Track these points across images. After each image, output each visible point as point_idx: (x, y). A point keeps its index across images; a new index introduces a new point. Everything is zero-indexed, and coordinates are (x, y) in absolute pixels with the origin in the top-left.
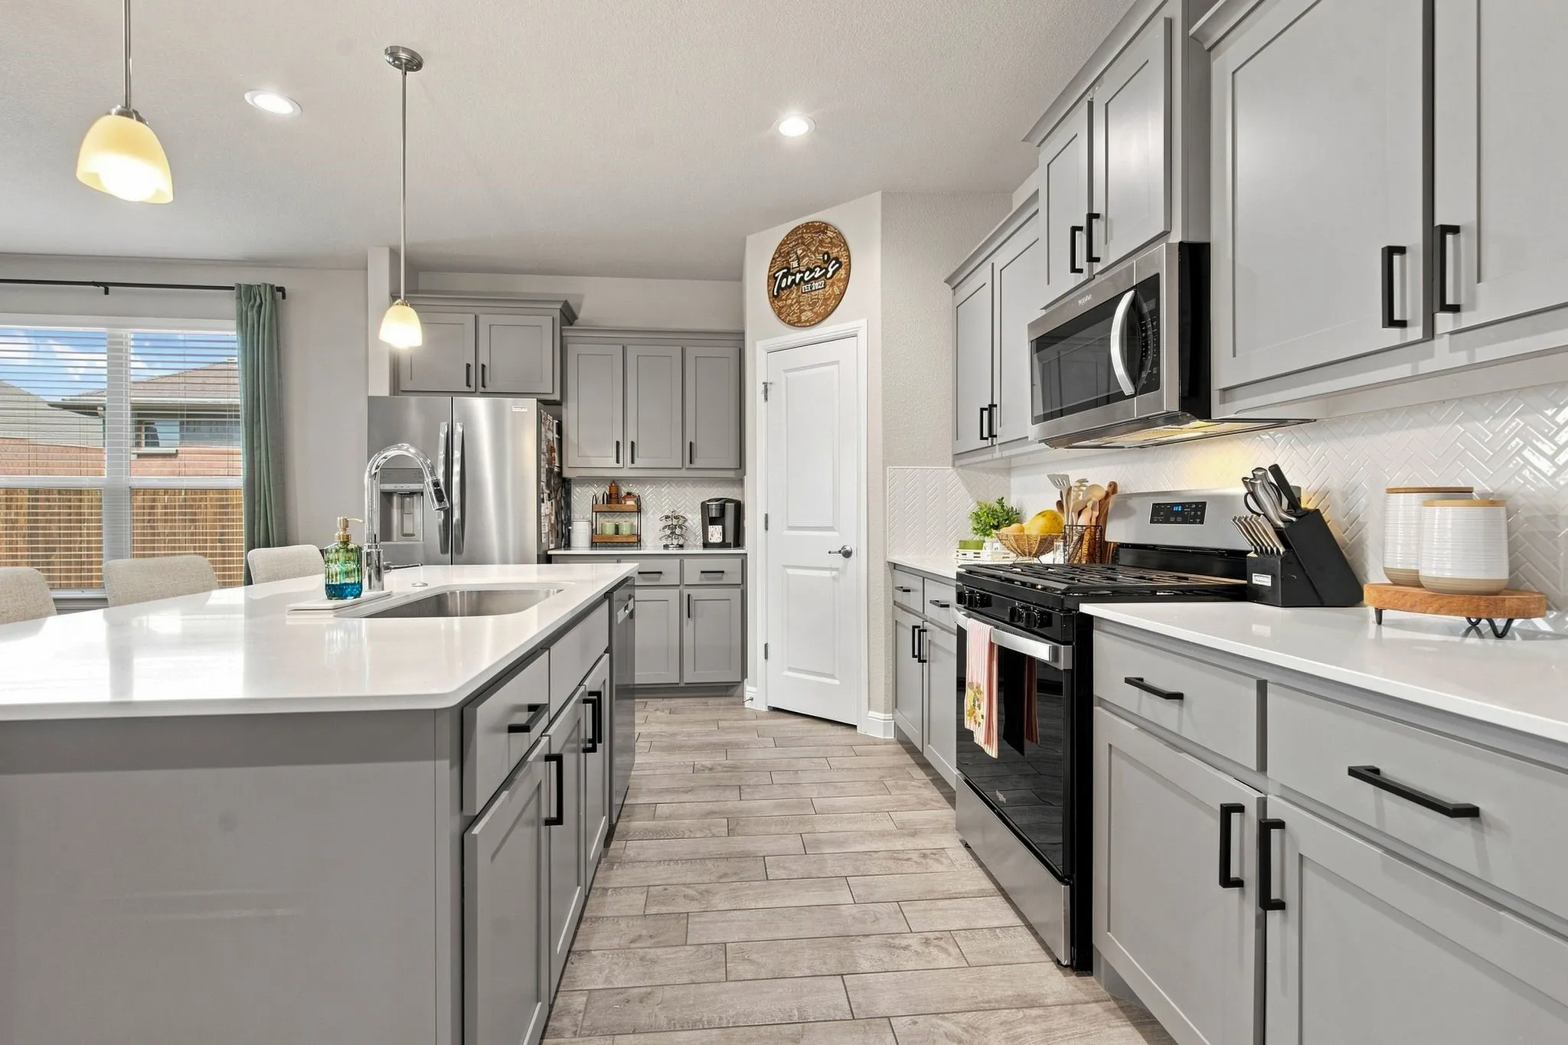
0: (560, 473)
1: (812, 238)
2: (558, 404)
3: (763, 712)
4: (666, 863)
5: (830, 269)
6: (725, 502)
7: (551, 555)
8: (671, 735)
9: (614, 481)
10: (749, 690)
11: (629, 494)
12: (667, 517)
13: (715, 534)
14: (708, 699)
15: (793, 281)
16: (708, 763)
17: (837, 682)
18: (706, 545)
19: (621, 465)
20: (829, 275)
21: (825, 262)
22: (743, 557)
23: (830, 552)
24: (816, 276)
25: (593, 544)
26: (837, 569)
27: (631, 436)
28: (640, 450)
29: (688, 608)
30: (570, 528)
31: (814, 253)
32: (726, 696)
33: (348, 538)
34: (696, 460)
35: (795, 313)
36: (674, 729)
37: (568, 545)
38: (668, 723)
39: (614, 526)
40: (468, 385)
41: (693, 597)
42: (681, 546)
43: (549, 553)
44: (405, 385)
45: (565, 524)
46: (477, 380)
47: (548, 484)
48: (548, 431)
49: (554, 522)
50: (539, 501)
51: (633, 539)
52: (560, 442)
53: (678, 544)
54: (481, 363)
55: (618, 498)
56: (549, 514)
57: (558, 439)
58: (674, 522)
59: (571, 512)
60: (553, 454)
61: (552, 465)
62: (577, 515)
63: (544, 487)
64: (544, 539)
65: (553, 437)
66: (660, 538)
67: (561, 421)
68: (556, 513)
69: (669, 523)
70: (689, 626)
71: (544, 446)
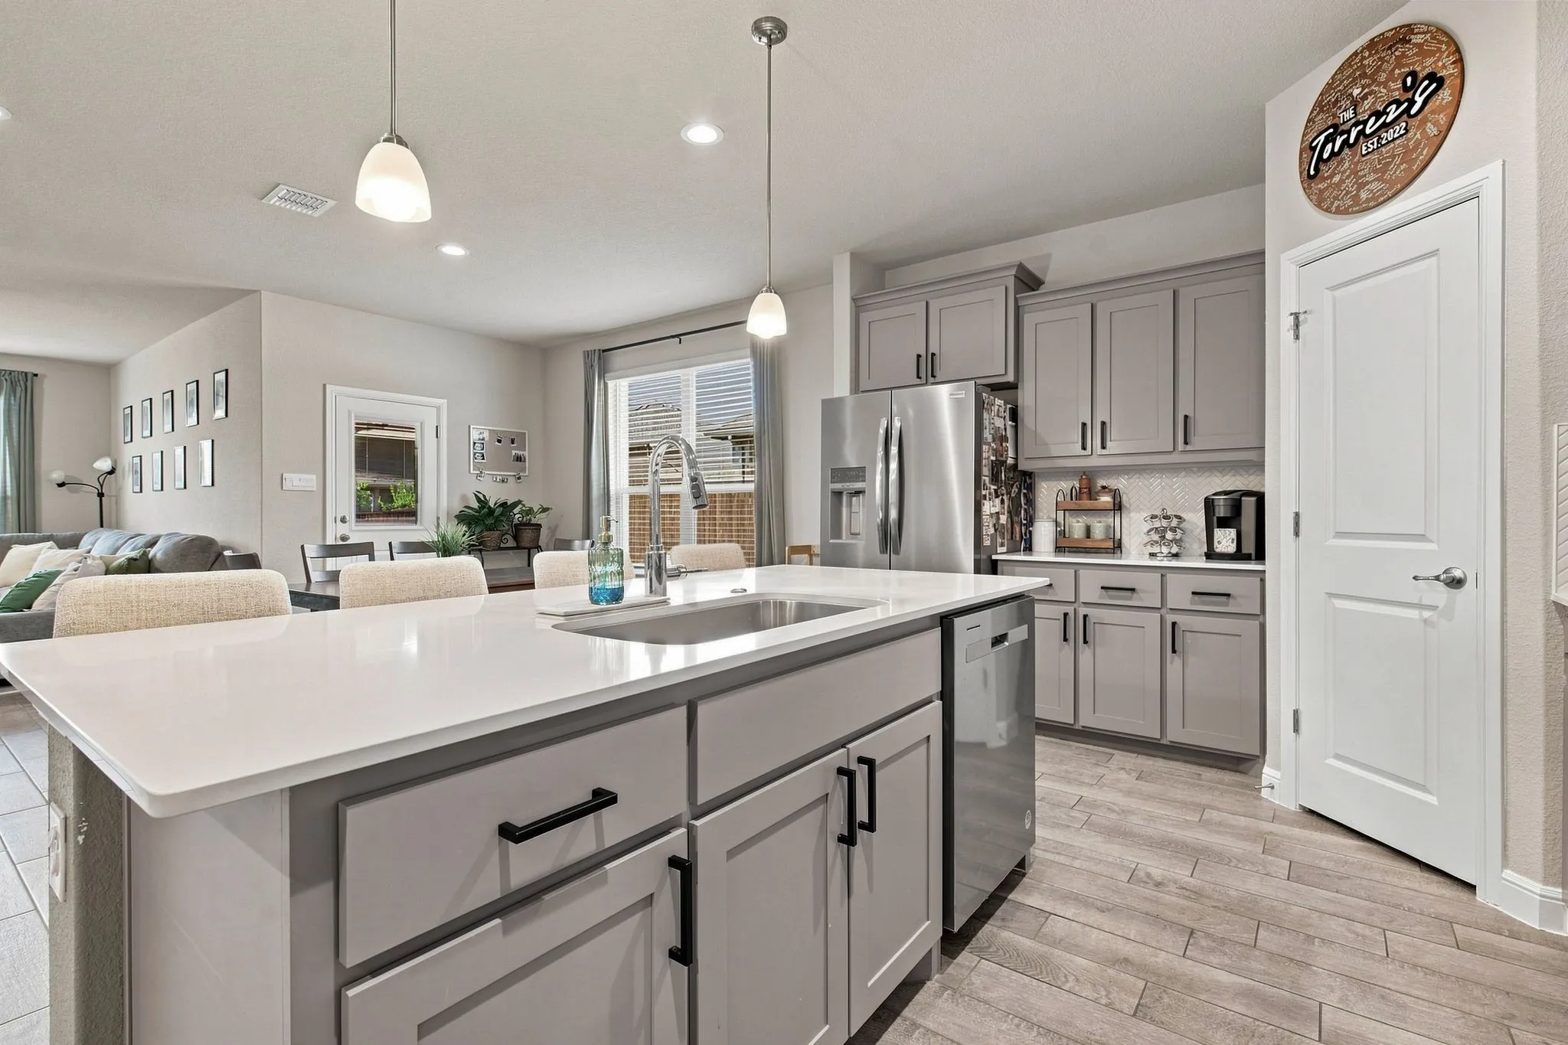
0: (1015, 466)
1: (1380, 59)
2: (1013, 387)
3: (1288, 811)
4: (1016, 1021)
5: (1417, 98)
6: (1242, 496)
7: (997, 561)
8: (1123, 811)
9: (1084, 473)
10: (1268, 773)
11: (1104, 488)
12: (1153, 517)
13: (1225, 541)
14: (1203, 768)
15: (1345, 142)
16: (1157, 873)
17: (1432, 800)
18: (1211, 555)
19: (1088, 451)
20: (1413, 111)
21: (1406, 89)
22: (1261, 575)
23: (1415, 578)
24: (1388, 121)
25: (1059, 549)
26: (1433, 608)
27: (1100, 417)
28: (1113, 433)
29: (1173, 639)
30: (1031, 529)
31: (1385, 84)
32: (1236, 771)
33: (609, 539)
34: (1193, 439)
35: (1348, 193)
36: (1133, 803)
37: (1029, 549)
38: (1129, 793)
39: (1086, 528)
40: (919, 377)
41: (1181, 627)
42: (1176, 556)
43: (994, 557)
44: (864, 384)
45: (1025, 525)
46: (927, 369)
47: (995, 479)
48: (997, 419)
49: (1005, 523)
50: (978, 498)
51: (1110, 544)
52: (1016, 428)
53: (1170, 553)
54: (931, 351)
55: (1090, 493)
56: (997, 513)
57: (1012, 426)
58: (1165, 523)
59: (1034, 510)
60: (1004, 444)
61: (1002, 456)
62: (1041, 514)
63: (987, 482)
64: (987, 542)
65: (1005, 425)
66: (1145, 545)
67: (1017, 406)
68: (1009, 512)
69: (1157, 524)
70: (1174, 665)
71: (987, 435)
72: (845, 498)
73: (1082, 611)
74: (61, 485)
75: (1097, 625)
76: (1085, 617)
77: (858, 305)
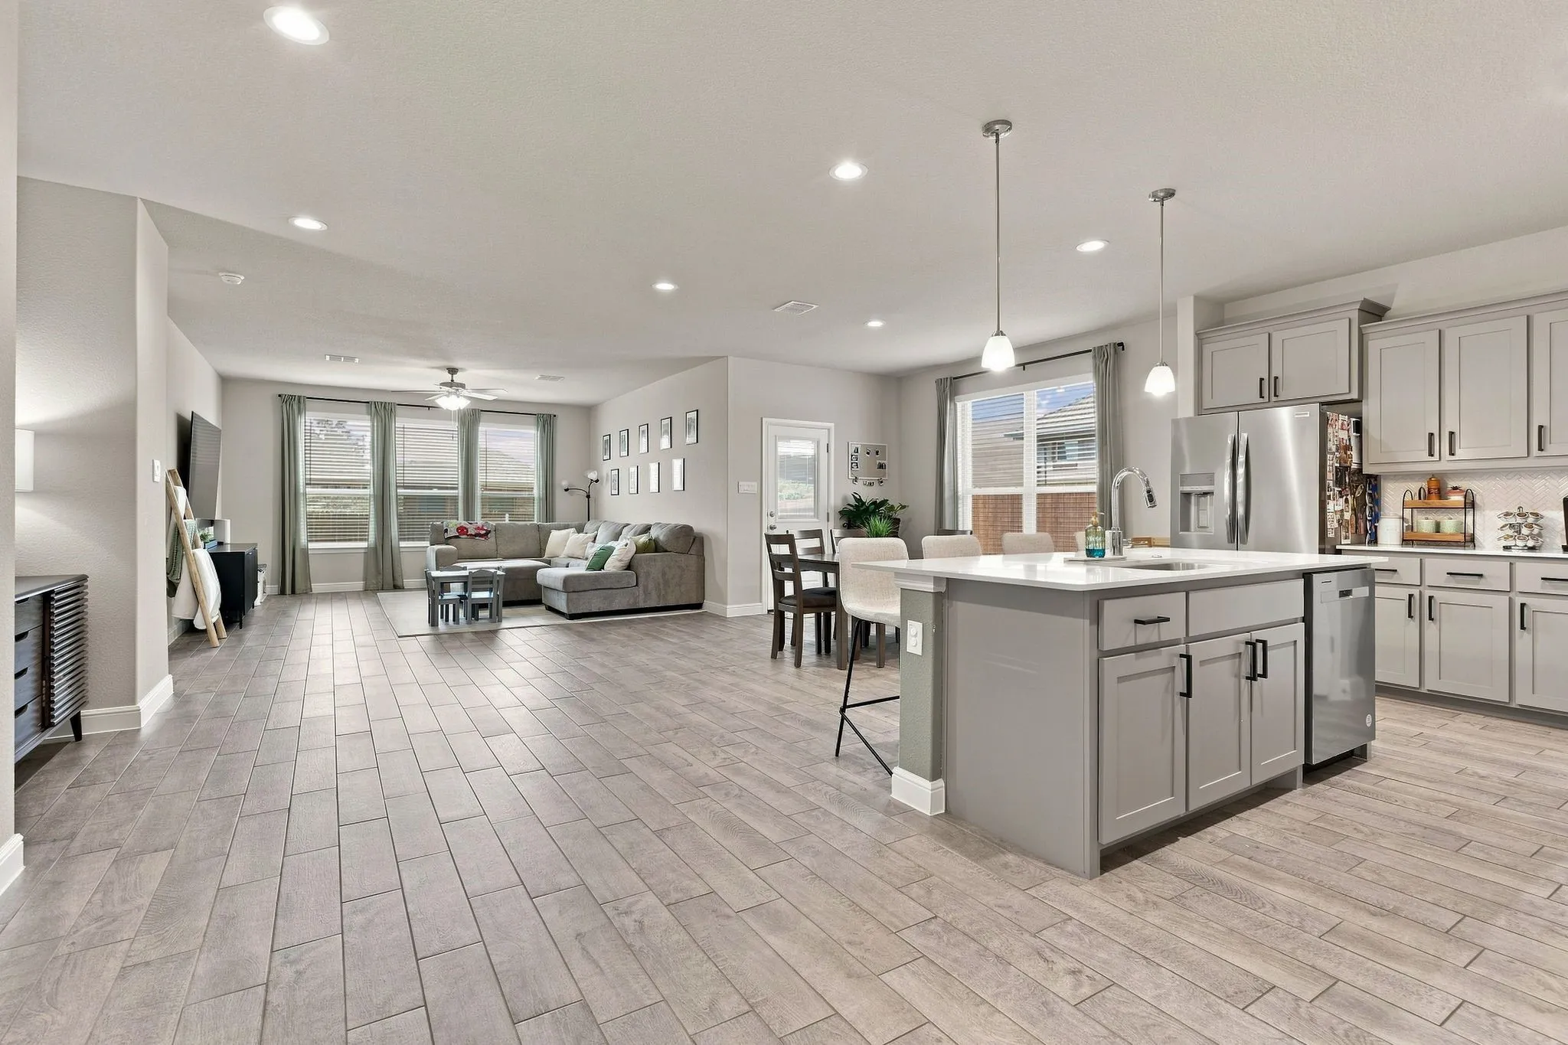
0: (1360, 470)
2: (1357, 402)
7: (1341, 549)
9: (1431, 476)
11: (1455, 488)
12: (1507, 514)
19: (1436, 458)
25: (1405, 541)
27: (1448, 427)
28: (1462, 441)
29: (1521, 617)
30: (1376, 524)
34: (1548, 446)
36: (1472, 740)
37: (1374, 542)
39: (1434, 523)
40: (1262, 401)
41: (1530, 608)
42: (1532, 549)
43: (1338, 547)
44: (1208, 403)
45: (1370, 521)
46: (1270, 391)
47: (1339, 482)
48: (1340, 431)
49: (1349, 519)
50: (1323, 499)
51: (1461, 538)
52: (1360, 439)
53: (1526, 546)
54: (1273, 375)
55: (1439, 493)
56: (1342, 511)
57: (1357, 437)
58: (1519, 520)
59: (1380, 509)
60: (1349, 453)
61: (1346, 463)
62: (1386, 511)
63: (1331, 485)
64: (1331, 535)
65: (1349, 436)
66: (1499, 539)
67: (1361, 418)
68: (1354, 510)
69: (1512, 520)
70: (1523, 640)
71: (1331, 446)
72: (1193, 499)
73: (1428, 593)
74: (567, 490)
75: (1442, 605)
76: (1431, 598)
77: (1200, 338)
